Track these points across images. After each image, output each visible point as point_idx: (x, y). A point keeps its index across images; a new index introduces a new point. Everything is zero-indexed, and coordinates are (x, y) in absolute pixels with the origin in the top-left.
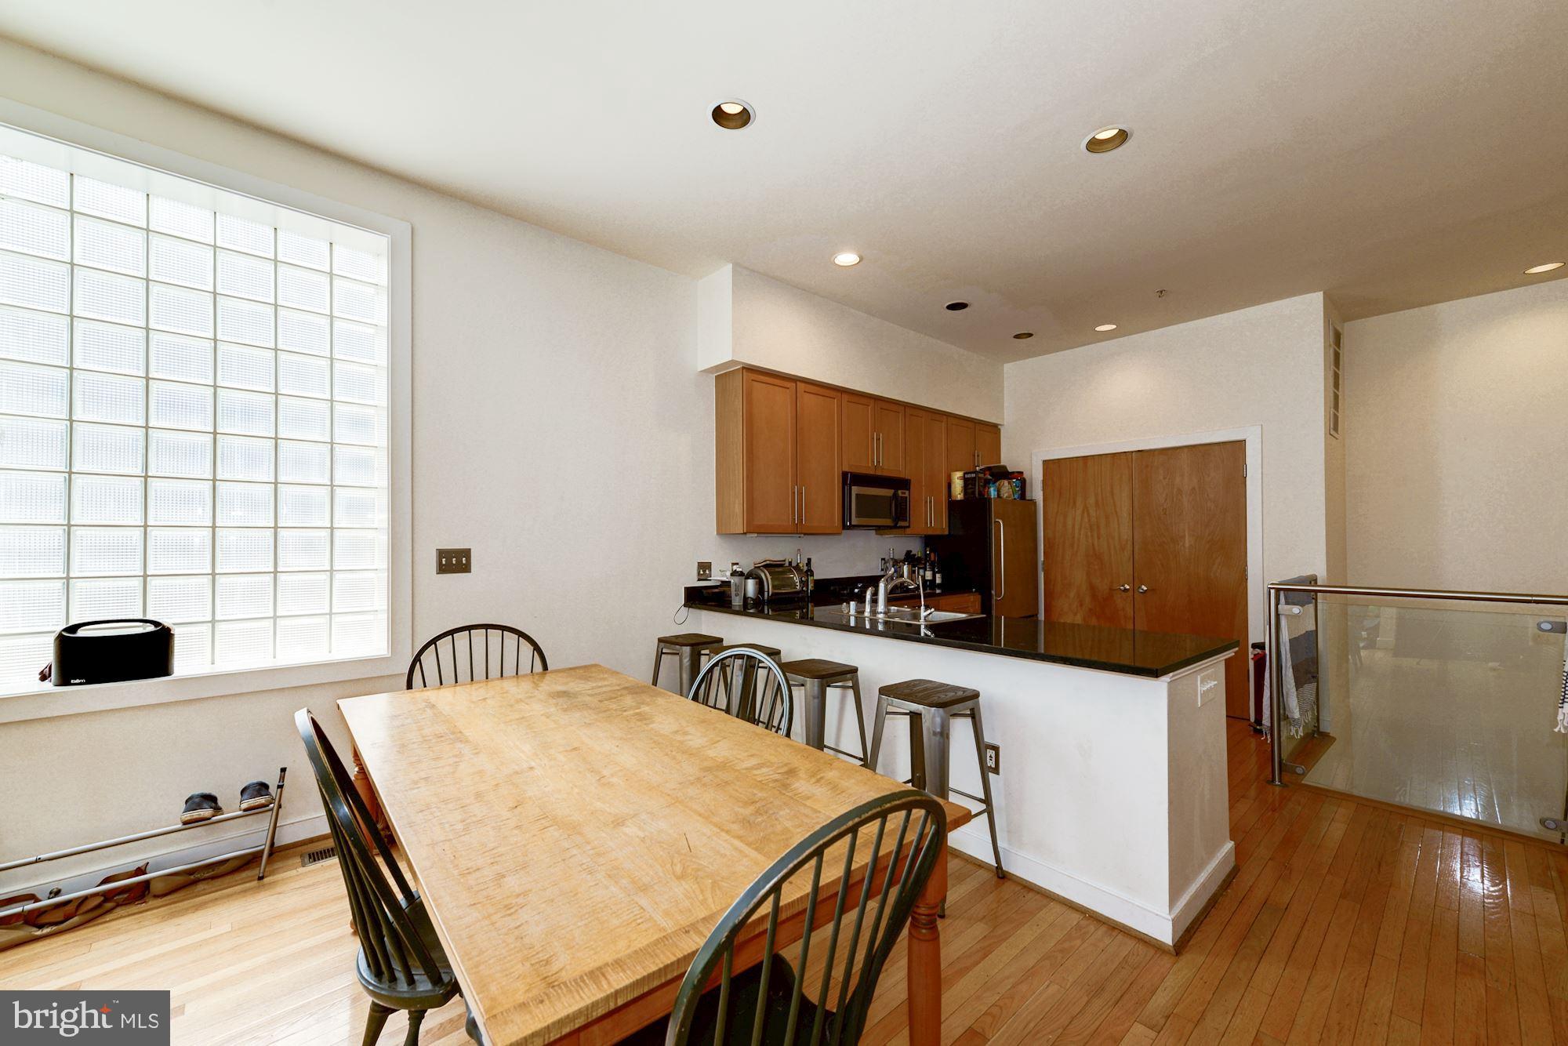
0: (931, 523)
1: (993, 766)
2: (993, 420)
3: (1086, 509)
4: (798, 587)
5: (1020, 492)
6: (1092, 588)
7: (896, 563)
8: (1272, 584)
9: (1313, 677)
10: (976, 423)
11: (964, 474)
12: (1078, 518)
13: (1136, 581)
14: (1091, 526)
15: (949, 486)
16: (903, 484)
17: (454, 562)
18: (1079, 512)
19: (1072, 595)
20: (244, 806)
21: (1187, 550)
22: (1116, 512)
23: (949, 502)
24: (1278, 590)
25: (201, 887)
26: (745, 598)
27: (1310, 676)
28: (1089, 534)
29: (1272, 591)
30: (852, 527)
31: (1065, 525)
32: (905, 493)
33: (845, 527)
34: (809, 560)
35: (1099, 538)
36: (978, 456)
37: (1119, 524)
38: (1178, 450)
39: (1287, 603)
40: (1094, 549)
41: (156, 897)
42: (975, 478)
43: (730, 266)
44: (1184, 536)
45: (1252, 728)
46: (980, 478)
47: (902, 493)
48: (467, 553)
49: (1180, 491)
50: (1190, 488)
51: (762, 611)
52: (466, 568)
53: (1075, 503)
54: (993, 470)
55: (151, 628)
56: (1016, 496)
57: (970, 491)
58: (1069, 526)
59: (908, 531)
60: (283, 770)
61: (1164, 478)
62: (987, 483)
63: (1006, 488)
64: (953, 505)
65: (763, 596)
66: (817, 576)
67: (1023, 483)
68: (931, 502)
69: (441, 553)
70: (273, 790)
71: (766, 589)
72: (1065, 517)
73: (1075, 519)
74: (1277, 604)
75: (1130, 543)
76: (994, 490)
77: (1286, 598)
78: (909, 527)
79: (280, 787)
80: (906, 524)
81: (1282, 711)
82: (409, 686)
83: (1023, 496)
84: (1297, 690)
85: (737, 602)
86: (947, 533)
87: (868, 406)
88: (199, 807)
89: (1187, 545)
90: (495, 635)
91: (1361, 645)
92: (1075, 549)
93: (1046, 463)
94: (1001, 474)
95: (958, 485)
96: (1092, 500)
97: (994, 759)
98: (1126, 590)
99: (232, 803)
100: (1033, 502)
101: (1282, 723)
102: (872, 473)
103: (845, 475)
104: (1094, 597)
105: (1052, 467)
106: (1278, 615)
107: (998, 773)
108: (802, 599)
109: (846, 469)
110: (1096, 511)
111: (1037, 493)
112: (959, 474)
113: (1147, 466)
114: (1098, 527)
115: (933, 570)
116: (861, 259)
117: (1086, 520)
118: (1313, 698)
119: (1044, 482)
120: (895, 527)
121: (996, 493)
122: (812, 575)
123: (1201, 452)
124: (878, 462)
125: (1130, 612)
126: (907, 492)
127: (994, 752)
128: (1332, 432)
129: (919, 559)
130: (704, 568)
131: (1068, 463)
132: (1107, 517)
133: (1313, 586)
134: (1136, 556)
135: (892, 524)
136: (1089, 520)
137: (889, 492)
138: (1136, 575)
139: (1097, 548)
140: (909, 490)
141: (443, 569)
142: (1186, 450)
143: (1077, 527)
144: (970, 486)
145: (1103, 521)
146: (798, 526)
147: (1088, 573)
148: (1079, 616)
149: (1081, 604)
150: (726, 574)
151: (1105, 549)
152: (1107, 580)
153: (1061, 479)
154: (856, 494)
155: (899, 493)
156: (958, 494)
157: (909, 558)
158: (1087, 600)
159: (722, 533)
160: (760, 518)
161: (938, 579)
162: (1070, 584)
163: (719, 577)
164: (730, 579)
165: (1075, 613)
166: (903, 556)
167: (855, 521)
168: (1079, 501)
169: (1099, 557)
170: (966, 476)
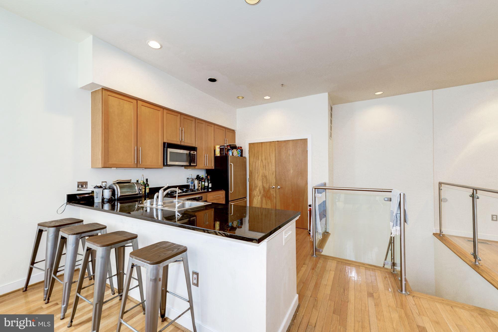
0: (206, 164)
1: (196, 283)
2: (233, 128)
3: (262, 160)
4: (137, 192)
5: (240, 154)
6: (264, 187)
7: (193, 180)
8: (314, 186)
9: (325, 216)
10: (226, 128)
11: (220, 146)
12: (260, 163)
13: (277, 184)
14: (263, 166)
15: (215, 151)
16: (194, 149)
18: (260, 161)
19: (257, 190)
21: (291, 174)
22: (271, 161)
23: (215, 157)
24: (315, 188)
26: (103, 199)
27: (324, 216)
28: (263, 169)
29: (314, 189)
30: (167, 165)
31: (255, 165)
32: (194, 152)
33: (164, 165)
34: (147, 180)
35: (266, 170)
36: (227, 141)
37: (272, 165)
38: (289, 141)
39: (318, 193)
40: (264, 175)
42: (224, 148)
43: (91, 37)
44: (290, 170)
45: (308, 233)
46: (225, 148)
47: (193, 152)
49: (289, 155)
50: (292, 154)
53: (258, 158)
54: (231, 146)
56: (239, 155)
57: (222, 153)
58: (257, 165)
59: (196, 167)
61: (285, 150)
62: (228, 150)
63: (236, 153)
65: (115, 197)
66: (150, 187)
67: (242, 151)
68: (206, 156)
71: (116, 193)
72: (256, 163)
73: (258, 164)
74: (315, 193)
75: (275, 172)
76: (231, 153)
77: (318, 191)
78: (196, 166)
80: (195, 164)
81: (316, 230)
83: (241, 155)
84: (320, 221)
85: (97, 200)
86: (213, 168)
87: (178, 116)
89: (291, 173)
91: (337, 201)
92: (259, 174)
93: (250, 144)
94: (234, 147)
95: (218, 151)
96: (264, 158)
97: (196, 279)
98: (273, 188)
100: (245, 158)
101: (316, 234)
102: (178, 143)
103: (164, 143)
104: (264, 190)
105: (251, 145)
106: (315, 197)
107: (198, 286)
108: (140, 197)
109: (165, 141)
110: (265, 161)
111: (246, 154)
112: (219, 146)
113: (280, 146)
114: (265, 166)
115: (208, 182)
116: (161, 47)
117: (262, 164)
118: (325, 223)
119: (249, 151)
120: (190, 166)
121: (232, 154)
122: (148, 186)
123: (295, 142)
124: (182, 139)
125: (275, 195)
126: (195, 152)
127: (196, 276)
128: (330, 138)
129: (202, 178)
130: (82, 185)
131: (257, 144)
132: (268, 163)
133: (325, 187)
134: (277, 176)
135: (189, 165)
136: (263, 164)
137: (188, 152)
138: (277, 183)
139: (265, 174)
140: (196, 151)
142: (291, 141)
143: (259, 167)
144: (222, 151)
145: (267, 164)
146: (137, 165)
147: (262, 182)
148: (260, 197)
149: (260, 193)
150: (94, 188)
151: (267, 174)
152: (268, 185)
153: (254, 149)
154: (170, 152)
155: (192, 152)
156: (218, 154)
157: (198, 178)
158: (262, 191)
159: (94, 166)
160: (113, 161)
161: (210, 185)
162: (257, 186)
163: (89, 189)
164: (96, 190)
165: (258, 196)
166: (195, 177)
167: (169, 163)
168: (260, 157)
169: (266, 177)
170: (221, 147)
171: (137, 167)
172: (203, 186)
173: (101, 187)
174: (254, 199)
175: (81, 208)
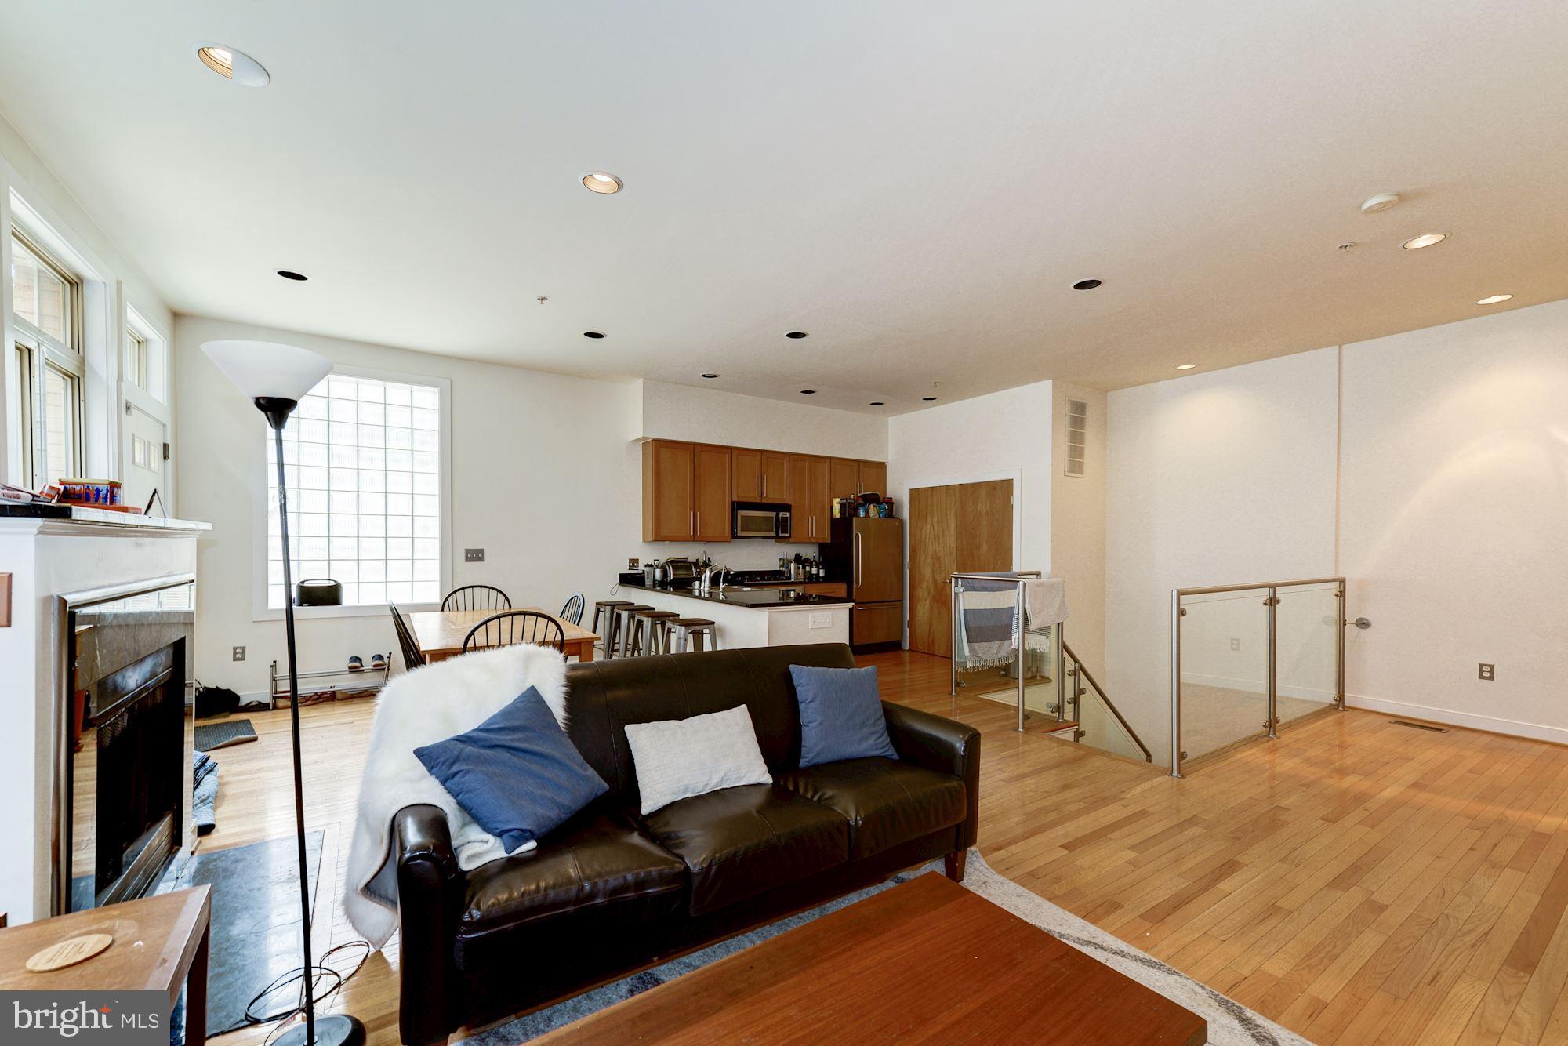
0: (816, 534)
2: (880, 460)
3: (932, 524)
4: (694, 575)
5: (886, 513)
6: (935, 581)
7: (787, 562)
14: (934, 537)
15: (832, 507)
16: (787, 508)
17: (475, 556)
18: (929, 527)
19: (924, 587)
20: (373, 664)
21: (984, 555)
22: (949, 525)
23: (831, 519)
25: (355, 699)
26: (654, 581)
28: (934, 543)
30: (738, 537)
31: (921, 534)
32: (786, 514)
33: (733, 537)
34: (709, 558)
35: (939, 546)
36: (861, 486)
37: (949, 535)
38: (978, 486)
40: (936, 554)
41: (338, 700)
42: (853, 502)
43: (642, 380)
44: (983, 545)
46: (855, 502)
47: (784, 514)
48: (481, 551)
49: (981, 514)
50: (986, 512)
51: (666, 589)
52: (481, 559)
53: (927, 520)
54: (867, 497)
55: (332, 583)
56: (883, 515)
57: (844, 512)
58: (923, 537)
59: (791, 540)
60: (390, 653)
61: (973, 504)
62: (860, 506)
63: (875, 511)
64: (833, 521)
65: (666, 579)
67: (892, 507)
68: (812, 520)
69: (467, 551)
70: (386, 660)
71: (669, 574)
72: (921, 531)
73: (927, 531)
75: (956, 549)
76: (863, 511)
78: (792, 537)
79: (389, 658)
80: (788, 535)
82: (443, 610)
83: (890, 514)
85: (649, 582)
86: (829, 541)
87: (756, 457)
88: (355, 661)
89: (984, 551)
90: (486, 591)
92: (927, 554)
93: (912, 491)
94: (873, 500)
95: (837, 508)
96: (935, 519)
99: (368, 664)
102: (758, 501)
103: (733, 503)
104: (936, 587)
105: (915, 493)
109: (735, 498)
110: (938, 526)
112: (837, 500)
113: (963, 496)
114: (938, 537)
115: (817, 566)
117: (932, 533)
119: (910, 505)
120: (778, 537)
121: (865, 513)
123: (990, 486)
124: (762, 493)
126: (788, 515)
129: (807, 559)
130: (634, 563)
131: (924, 490)
132: (943, 531)
134: (958, 559)
135: (775, 535)
136: (934, 533)
137: (773, 514)
140: (790, 511)
141: (468, 559)
142: (984, 485)
143: (927, 538)
144: (845, 508)
145: (941, 533)
146: (695, 538)
147: (933, 571)
148: (928, 602)
149: (929, 593)
150: (646, 566)
151: (941, 554)
152: (943, 575)
153: (919, 502)
154: (742, 517)
155: (781, 514)
156: (837, 514)
157: (798, 559)
158: (932, 590)
159: (645, 541)
160: (665, 532)
161: (822, 574)
162: (924, 579)
163: (641, 568)
164: (647, 569)
165: (926, 600)
166: (793, 557)
167: (741, 533)
168: (929, 519)
169: (938, 559)
170: (842, 501)
171: (694, 541)
172: (808, 574)
173: (651, 566)
174: (919, 607)
175: (633, 589)
